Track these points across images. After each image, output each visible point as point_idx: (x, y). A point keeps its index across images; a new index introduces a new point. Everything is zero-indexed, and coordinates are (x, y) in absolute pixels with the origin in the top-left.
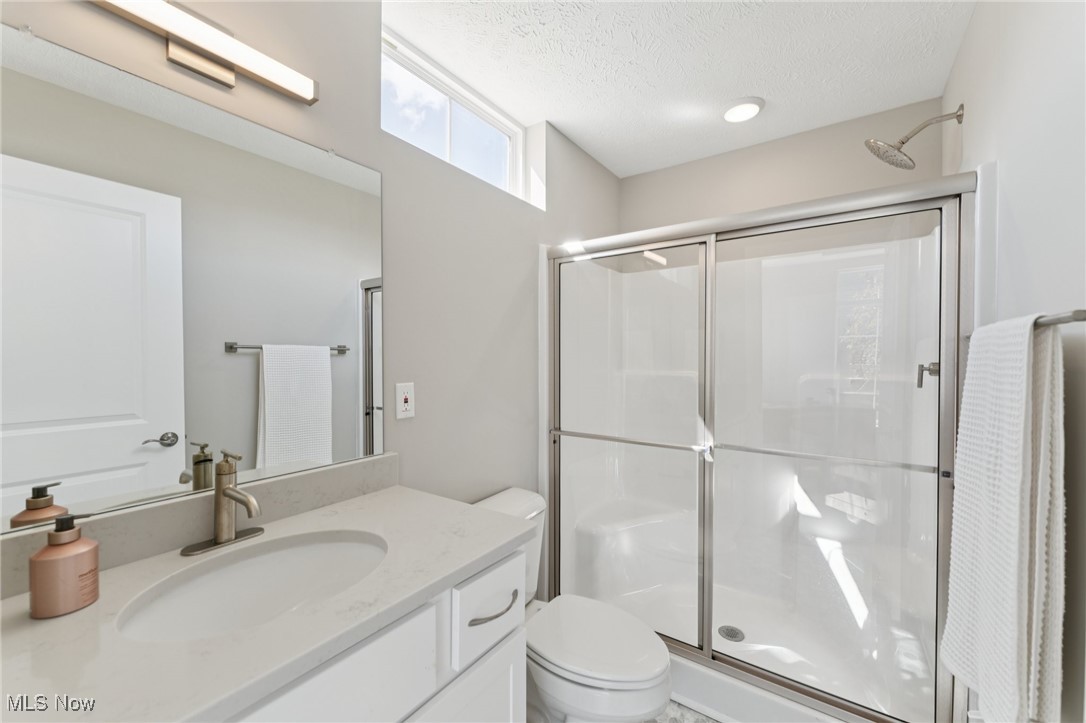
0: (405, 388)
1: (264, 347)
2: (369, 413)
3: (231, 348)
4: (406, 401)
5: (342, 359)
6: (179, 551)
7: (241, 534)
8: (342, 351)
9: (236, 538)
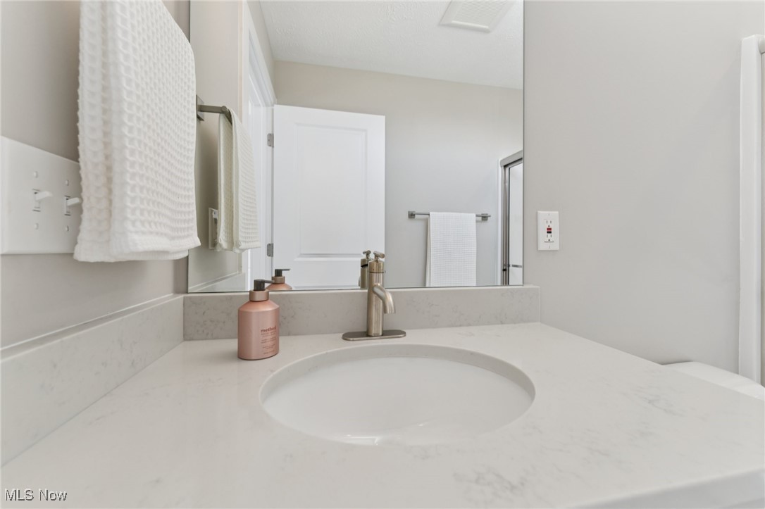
0: (548, 217)
1: (431, 213)
2: (506, 270)
3: (412, 215)
4: (549, 231)
5: (484, 224)
6: (341, 335)
7: (386, 333)
8: (485, 218)
9: (383, 335)
